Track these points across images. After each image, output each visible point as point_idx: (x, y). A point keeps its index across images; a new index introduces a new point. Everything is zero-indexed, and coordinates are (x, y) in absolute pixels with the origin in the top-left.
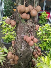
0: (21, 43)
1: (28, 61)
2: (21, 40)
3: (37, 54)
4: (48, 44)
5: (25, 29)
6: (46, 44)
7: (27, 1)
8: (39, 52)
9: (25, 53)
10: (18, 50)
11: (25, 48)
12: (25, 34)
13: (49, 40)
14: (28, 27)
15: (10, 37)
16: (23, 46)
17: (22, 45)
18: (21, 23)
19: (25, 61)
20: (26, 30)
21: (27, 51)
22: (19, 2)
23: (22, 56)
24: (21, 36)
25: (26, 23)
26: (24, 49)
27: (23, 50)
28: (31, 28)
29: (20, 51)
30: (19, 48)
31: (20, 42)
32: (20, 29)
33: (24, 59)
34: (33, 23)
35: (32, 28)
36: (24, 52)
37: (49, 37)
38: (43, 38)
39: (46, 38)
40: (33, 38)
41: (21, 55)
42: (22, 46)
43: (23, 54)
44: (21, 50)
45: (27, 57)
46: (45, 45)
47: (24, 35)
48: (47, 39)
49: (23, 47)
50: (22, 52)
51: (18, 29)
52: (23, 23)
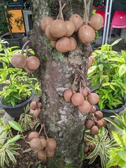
0: (58, 108)
1: (77, 144)
2: (57, 101)
3: (96, 124)
4: (113, 92)
5: (65, 74)
6: (109, 94)
7: (65, 4)
8: (99, 118)
9: (69, 128)
10: (51, 125)
11: (67, 118)
12: (67, 85)
13: (114, 84)
14: (71, 69)
15: (18, 90)
16: (64, 113)
17: (61, 112)
18: (54, 60)
19: (70, 144)
20: (67, 76)
21: (74, 122)
22: (43, 7)
23: (62, 137)
24: (57, 92)
25: (65, 60)
26: (66, 120)
27: (64, 122)
28: (78, 69)
29: (56, 125)
30: (53, 119)
31: (54, 105)
32: (50, 74)
33: (67, 141)
34: (82, 56)
35: (81, 69)
36: (66, 126)
37: (114, 76)
38: (101, 81)
39: (108, 79)
40: (88, 94)
41: (60, 135)
42: (60, 114)
43: (65, 131)
44: (60, 122)
45: (74, 136)
46: (107, 96)
47: (63, 89)
48: (109, 82)
49: (62, 117)
50: (62, 128)
51: (47, 76)
52: (60, 60)
